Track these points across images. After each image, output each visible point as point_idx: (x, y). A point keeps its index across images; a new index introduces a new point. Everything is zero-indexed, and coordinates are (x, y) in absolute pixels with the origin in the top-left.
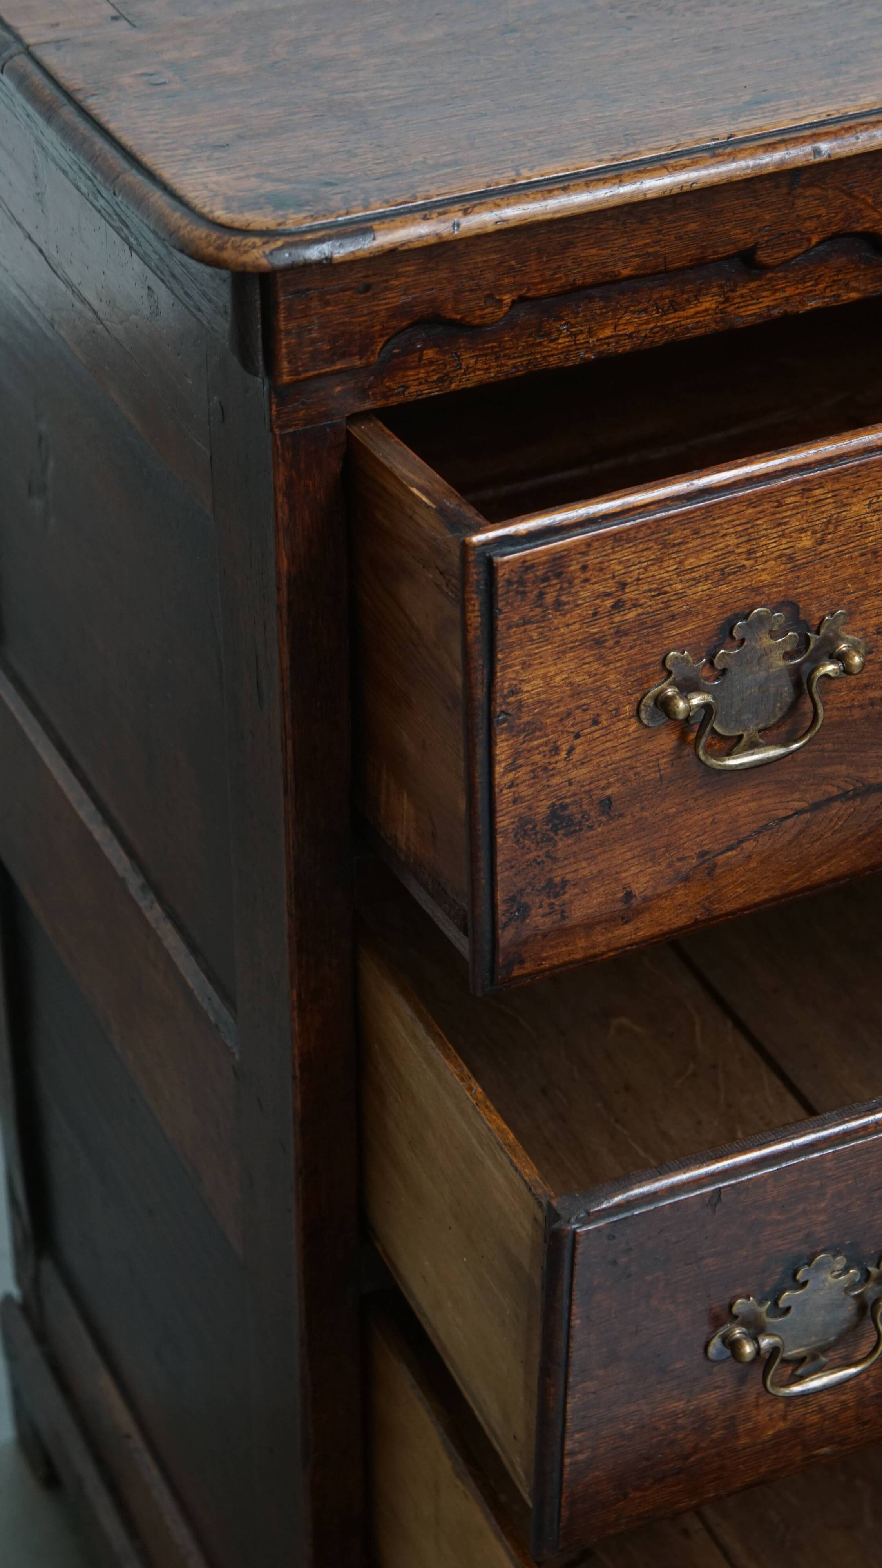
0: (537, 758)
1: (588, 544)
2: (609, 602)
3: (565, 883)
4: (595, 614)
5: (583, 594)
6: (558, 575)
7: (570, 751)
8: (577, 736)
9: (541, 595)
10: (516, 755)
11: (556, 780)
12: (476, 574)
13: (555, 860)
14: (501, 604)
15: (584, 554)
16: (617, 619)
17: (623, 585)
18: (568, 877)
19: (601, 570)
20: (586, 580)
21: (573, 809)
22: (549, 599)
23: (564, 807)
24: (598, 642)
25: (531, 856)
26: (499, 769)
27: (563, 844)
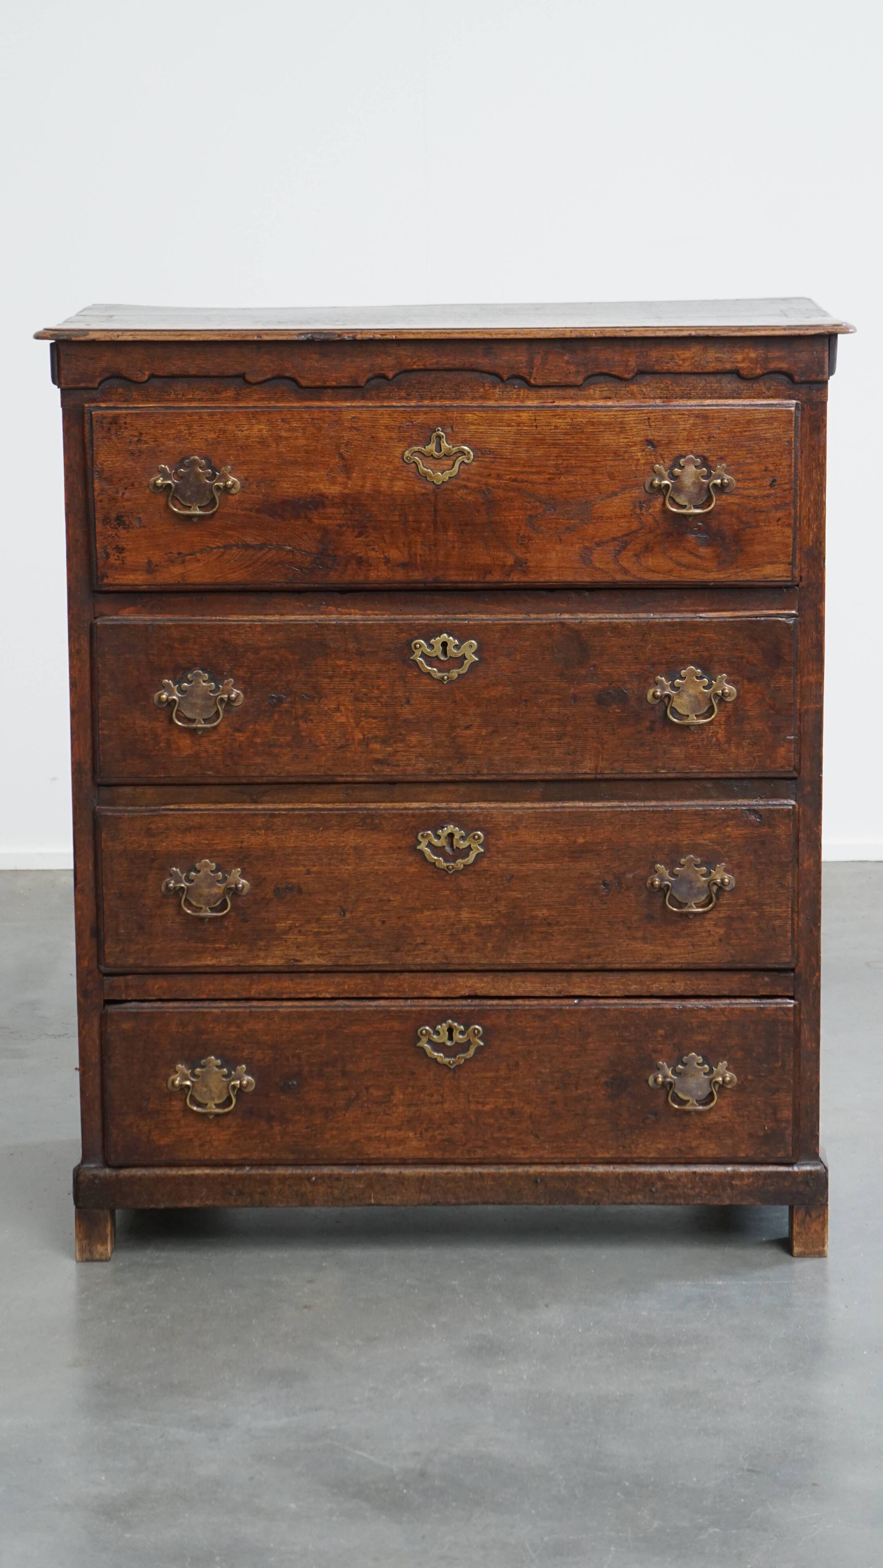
0: (110, 493)
1: (127, 414)
2: (136, 439)
3: (123, 549)
4: (130, 442)
5: (126, 433)
6: (116, 423)
7: (123, 494)
8: (126, 489)
9: (109, 429)
10: (103, 490)
11: (118, 504)
12: (87, 416)
13: (119, 537)
14: (94, 429)
15: (125, 418)
16: (139, 446)
17: (141, 434)
18: (125, 546)
19: (132, 426)
20: (126, 428)
21: (125, 518)
22: (113, 432)
23: (122, 517)
24: (132, 454)
25: (110, 533)
26: (96, 493)
27: (122, 532)
